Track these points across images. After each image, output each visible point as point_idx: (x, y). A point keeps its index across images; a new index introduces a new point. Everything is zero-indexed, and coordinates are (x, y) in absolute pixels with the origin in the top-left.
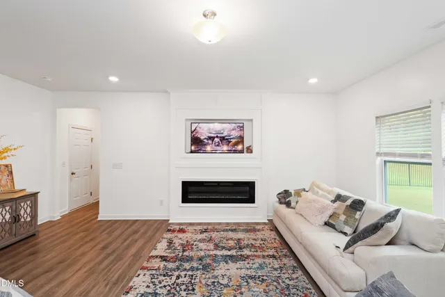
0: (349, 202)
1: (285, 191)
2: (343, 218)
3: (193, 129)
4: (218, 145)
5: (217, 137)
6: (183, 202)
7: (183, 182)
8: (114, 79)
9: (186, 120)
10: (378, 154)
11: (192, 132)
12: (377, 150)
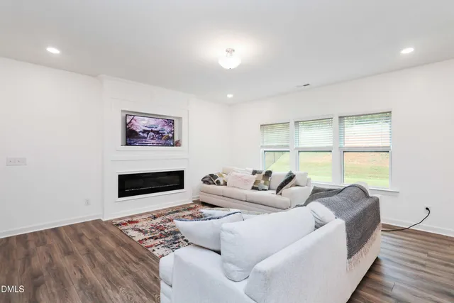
0: (264, 173)
1: (210, 175)
2: (262, 182)
3: (128, 121)
4: (152, 139)
5: (152, 131)
6: (119, 197)
7: (119, 176)
8: (53, 51)
9: (122, 111)
10: (262, 147)
11: (127, 124)
12: (261, 144)
